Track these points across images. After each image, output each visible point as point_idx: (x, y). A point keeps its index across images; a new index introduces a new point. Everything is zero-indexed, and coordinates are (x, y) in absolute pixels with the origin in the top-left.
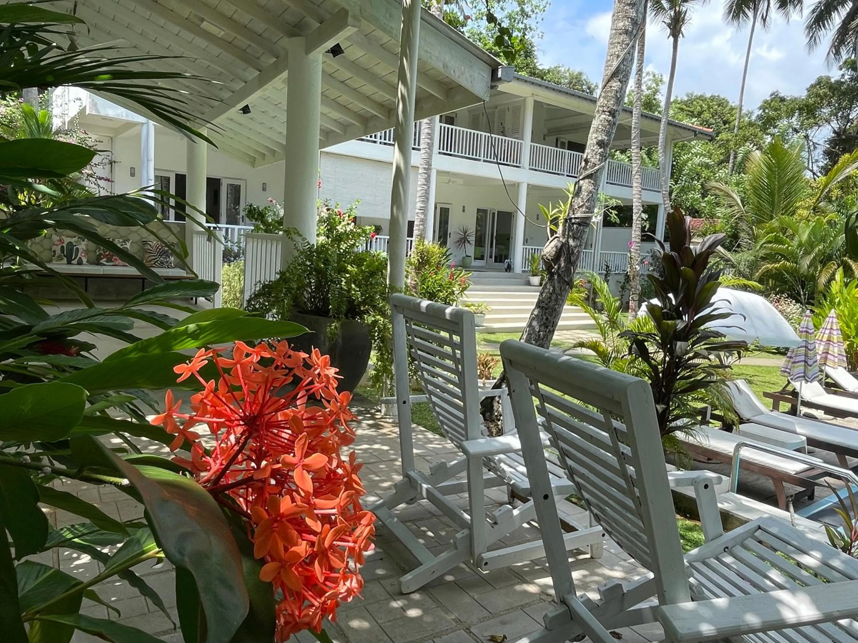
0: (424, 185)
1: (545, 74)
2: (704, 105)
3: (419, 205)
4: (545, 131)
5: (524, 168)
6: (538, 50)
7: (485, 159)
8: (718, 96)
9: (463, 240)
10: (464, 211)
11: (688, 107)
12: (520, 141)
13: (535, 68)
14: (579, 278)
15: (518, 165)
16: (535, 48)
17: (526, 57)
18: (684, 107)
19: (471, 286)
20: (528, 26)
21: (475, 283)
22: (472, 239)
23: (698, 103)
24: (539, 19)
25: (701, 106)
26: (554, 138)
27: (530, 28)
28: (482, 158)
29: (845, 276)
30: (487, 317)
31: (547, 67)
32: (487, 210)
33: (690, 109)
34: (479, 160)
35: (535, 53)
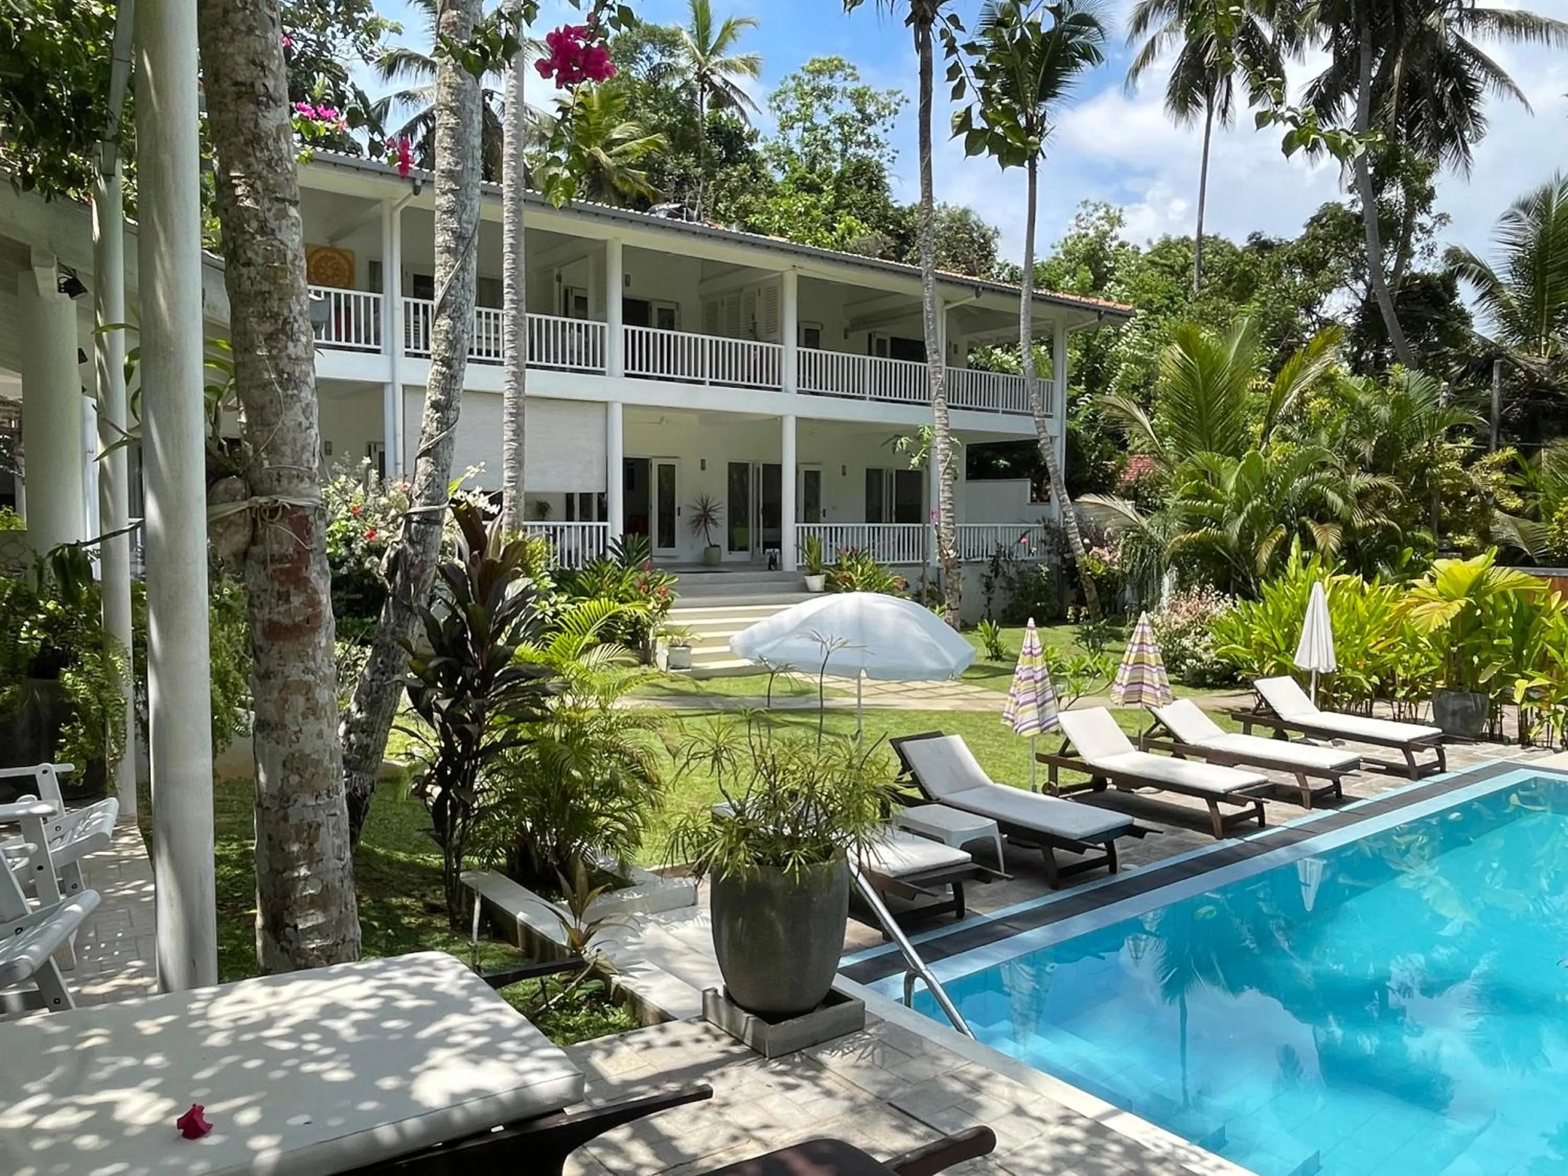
0: (512, 440)
1: (903, 216)
2: (1190, 254)
3: (507, 474)
4: (847, 324)
5: (787, 391)
6: (890, 175)
7: (714, 380)
8: (1215, 237)
9: (704, 518)
10: (703, 468)
11: (1166, 258)
12: (777, 346)
13: (887, 206)
14: (892, 575)
15: (776, 386)
16: (886, 173)
17: (869, 190)
18: (1157, 259)
19: (675, 600)
20: (872, 139)
21: (684, 594)
22: (722, 515)
23: (1180, 251)
24: (887, 126)
25: (1186, 257)
26: (865, 333)
27: (876, 141)
28: (707, 379)
29: (1303, 549)
30: (694, 651)
31: (906, 205)
32: (747, 465)
33: (1168, 263)
34: (702, 383)
35: (887, 181)
